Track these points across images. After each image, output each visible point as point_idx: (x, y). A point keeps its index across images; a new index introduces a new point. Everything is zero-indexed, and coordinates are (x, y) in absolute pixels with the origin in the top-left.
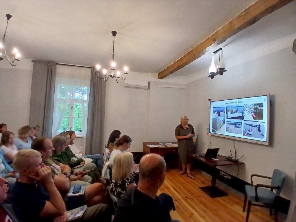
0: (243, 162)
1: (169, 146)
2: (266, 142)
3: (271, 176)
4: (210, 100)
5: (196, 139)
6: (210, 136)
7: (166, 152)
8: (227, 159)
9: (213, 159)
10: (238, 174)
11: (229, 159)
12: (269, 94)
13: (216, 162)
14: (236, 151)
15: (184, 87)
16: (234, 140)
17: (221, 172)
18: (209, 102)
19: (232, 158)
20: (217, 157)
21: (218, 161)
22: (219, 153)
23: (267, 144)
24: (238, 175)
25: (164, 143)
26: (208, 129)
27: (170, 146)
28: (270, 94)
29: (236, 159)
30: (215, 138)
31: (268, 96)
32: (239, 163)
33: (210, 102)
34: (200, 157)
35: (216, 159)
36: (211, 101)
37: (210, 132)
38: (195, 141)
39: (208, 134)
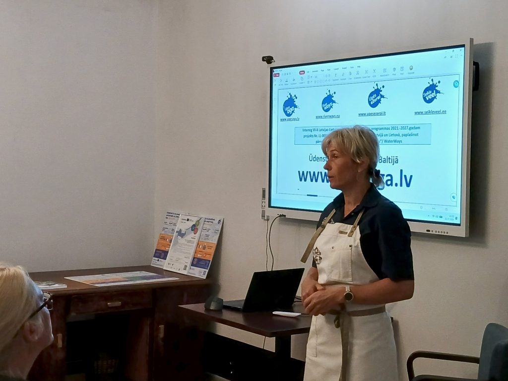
2: (459, 225)
4: (269, 60)
5: (216, 242)
6: (270, 222)
12: (472, 40)
18: (266, 67)
26: (264, 191)
28: (475, 43)
30: (290, 229)
31: (468, 48)
33: (272, 69)
34: (224, 311)
36: (273, 65)
37: (270, 206)
38: (212, 251)
39: (263, 216)
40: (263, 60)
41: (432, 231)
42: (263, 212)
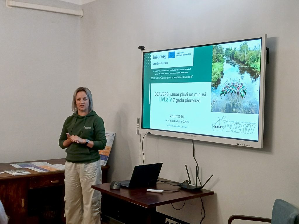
0: (212, 190)
1: (40, 171)
2: (258, 141)
3: (270, 217)
4: (142, 48)
6: (142, 136)
7: (31, 188)
8: (179, 187)
9: (148, 190)
10: (203, 219)
11: (183, 187)
13: (155, 196)
14: (197, 167)
15: (81, 13)
16: (193, 141)
17: (167, 220)
18: (141, 52)
19: (190, 183)
20: (158, 186)
21: (161, 193)
22: (163, 175)
23: (259, 145)
24: (202, 221)
25: (25, 164)
26: (138, 120)
27: (42, 169)
29: (199, 185)
31: (264, 39)
32: (204, 192)
33: (144, 53)
35: (155, 188)
36: (144, 51)
37: (142, 128)
38: (109, 151)
39: (138, 133)
40: (139, 48)
41: (240, 144)
42: (138, 131)
